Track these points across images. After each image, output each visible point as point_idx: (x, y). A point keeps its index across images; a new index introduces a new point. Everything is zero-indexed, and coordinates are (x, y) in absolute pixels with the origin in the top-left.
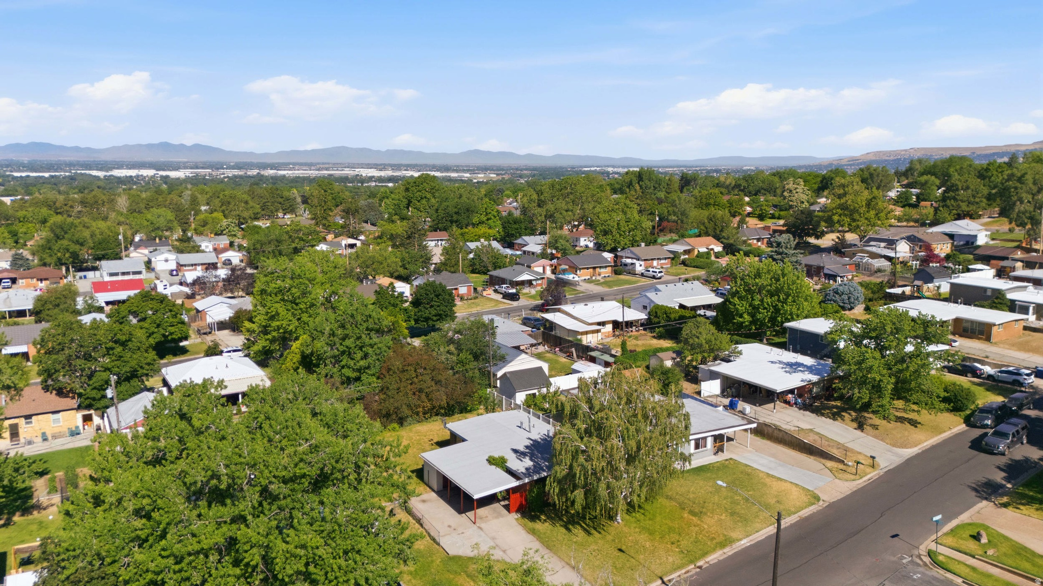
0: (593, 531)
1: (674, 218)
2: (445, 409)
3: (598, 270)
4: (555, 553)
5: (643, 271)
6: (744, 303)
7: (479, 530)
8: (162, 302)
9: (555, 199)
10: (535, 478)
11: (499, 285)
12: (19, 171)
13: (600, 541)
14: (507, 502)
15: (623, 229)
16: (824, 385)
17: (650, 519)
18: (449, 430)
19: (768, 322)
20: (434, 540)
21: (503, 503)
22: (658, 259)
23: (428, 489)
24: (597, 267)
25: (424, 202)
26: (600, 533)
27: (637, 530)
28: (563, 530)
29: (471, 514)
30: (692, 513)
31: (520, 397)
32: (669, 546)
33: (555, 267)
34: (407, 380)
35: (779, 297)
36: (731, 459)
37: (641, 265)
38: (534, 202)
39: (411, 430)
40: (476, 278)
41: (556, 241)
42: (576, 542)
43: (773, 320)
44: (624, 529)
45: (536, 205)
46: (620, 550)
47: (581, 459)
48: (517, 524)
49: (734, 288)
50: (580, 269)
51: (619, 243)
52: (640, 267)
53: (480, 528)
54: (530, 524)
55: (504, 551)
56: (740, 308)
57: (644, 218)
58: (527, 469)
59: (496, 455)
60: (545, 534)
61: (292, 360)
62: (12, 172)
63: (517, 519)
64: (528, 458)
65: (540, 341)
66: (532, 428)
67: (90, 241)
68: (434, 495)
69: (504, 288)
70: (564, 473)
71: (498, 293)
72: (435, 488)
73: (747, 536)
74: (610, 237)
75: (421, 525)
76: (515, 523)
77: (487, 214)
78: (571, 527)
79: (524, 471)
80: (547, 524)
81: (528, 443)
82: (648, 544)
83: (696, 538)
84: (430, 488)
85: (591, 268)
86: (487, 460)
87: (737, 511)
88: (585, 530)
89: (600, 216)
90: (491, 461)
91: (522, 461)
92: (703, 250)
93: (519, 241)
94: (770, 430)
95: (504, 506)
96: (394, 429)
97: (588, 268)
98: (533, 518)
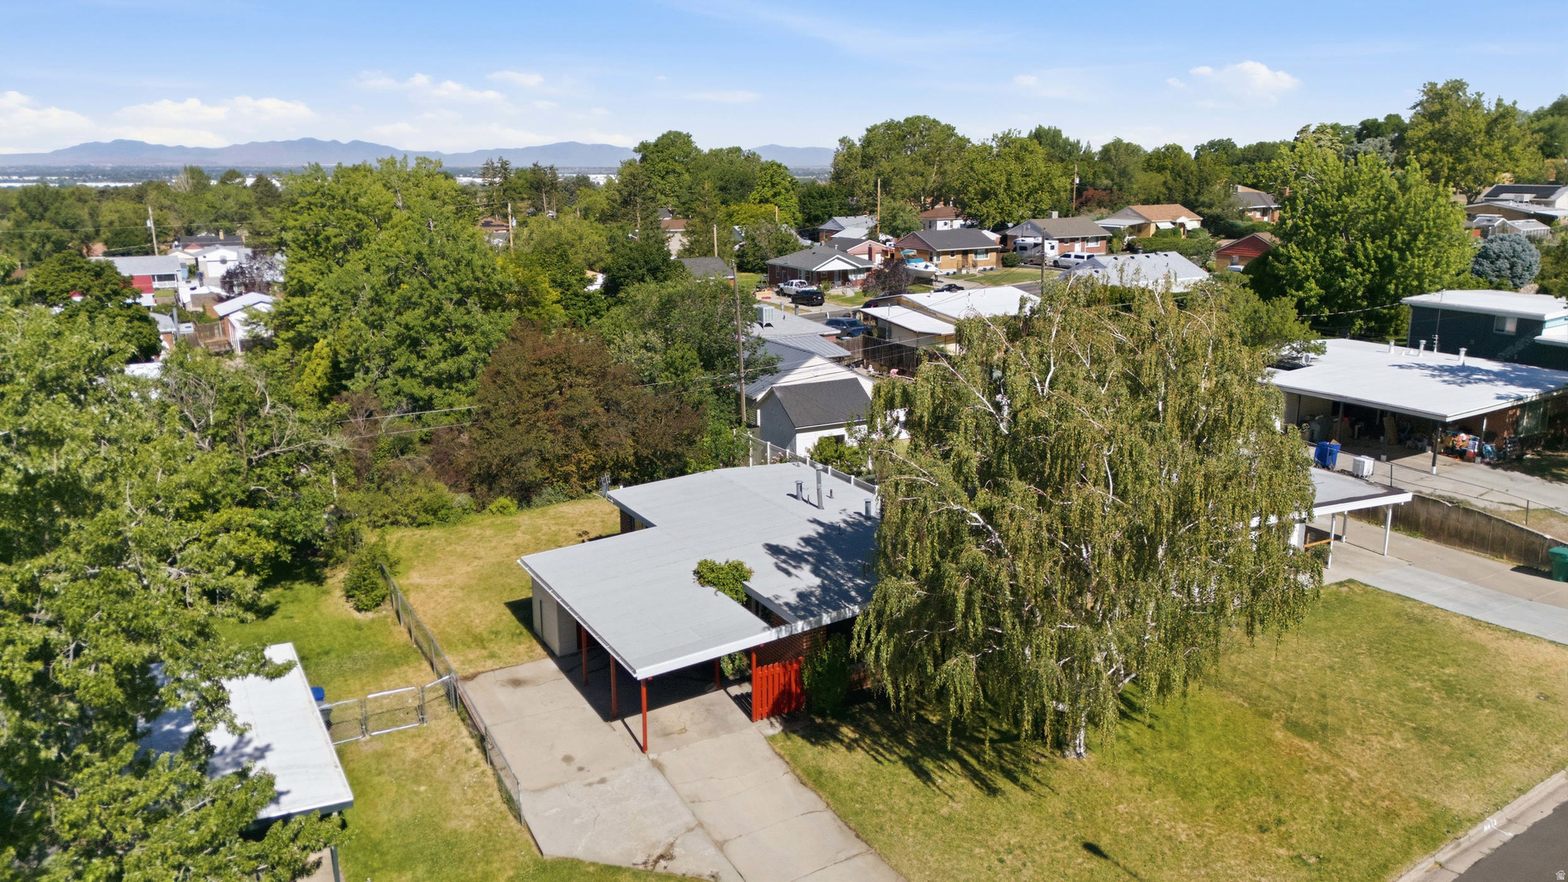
0: (1002, 783)
1: (1106, 182)
2: (634, 470)
3: (971, 257)
4: (882, 856)
5: (1058, 258)
6: (1311, 255)
7: (656, 772)
8: (98, 275)
9: (893, 154)
10: (826, 620)
11: (785, 281)
12: (96, 180)
13: (1024, 817)
14: (746, 688)
15: (1017, 189)
16: (1545, 410)
17: (1171, 746)
18: (617, 503)
19: (1363, 297)
20: (510, 801)
21: (735, 690)
22: (1084, 239)
23: (539, 649)
24: (971, 252)
25: (671, 178)
26: (1025, 787)
27: (1140, 780)
28: (910, 778)
29: (634, 721)
30: (1294, 726)
31: (806, 442)
32: (1252, 838)
33: (892, 255)
34: (536, 396)
35: (1393, 237)
36: (1351, 581)
37: (1052, 248)
38: (855, 159)
39: (543, 514)
40: (747, 277)
41: (894, 218)
42: (949, 819)
43: (1374, 293)
44: (1098, 775)
45: (859, 164)
46: (1093, 849)
47: (973, 551)
48: (769, 753)
49: (1290, 223)
50: (939, 254)
51: (1010, 214)
52: (1051, 253)
53: (657, 765)
54: (810, 752)
55: (720, 846)
56: (1301, 267)
57: (1057, 169)
58: (801, 596)
59: (720, 560)
60: (851, 787)
61: (314, 372)
62: (85, 181)
63: (771, 739)
64: (807, 568)
65: (859, 357)
66: (825, 499)
67: (89, 223)
68: (550, 665)
69: (795, 286)
70: (912, 599)
71: (785, 295)
72: (556, 646)
73: (1497, 807)
74: (994, 202)
75: (484, 751)
76: (764, 749)
77: (773, 185)
78: (929, 765)
79: (793, 599)
80: (859, 755)
81: (812, 531)
82: (1182, 832)
83: (1335, 811)
84: (545, 646)
85: (958, 252)
86: (696, 572)
87: (1433, 723)
88: (974, 775)
89: (976, 166)
90: (707, 575)
91: (789, 574)
92: (1166, 225)
93: (828, 226)
94: (1436, 513)
95: (737, 699)
96: (503, 510)
97: (953, 253)
98: (819, 735)
